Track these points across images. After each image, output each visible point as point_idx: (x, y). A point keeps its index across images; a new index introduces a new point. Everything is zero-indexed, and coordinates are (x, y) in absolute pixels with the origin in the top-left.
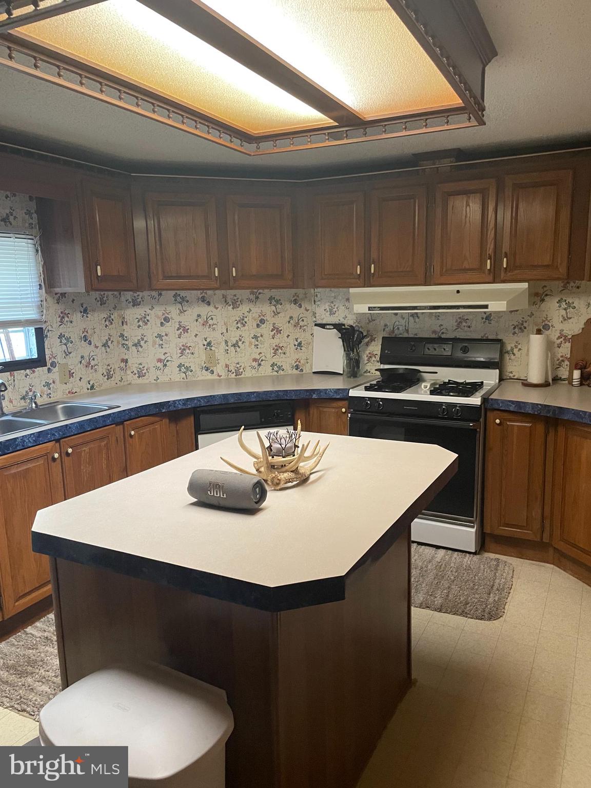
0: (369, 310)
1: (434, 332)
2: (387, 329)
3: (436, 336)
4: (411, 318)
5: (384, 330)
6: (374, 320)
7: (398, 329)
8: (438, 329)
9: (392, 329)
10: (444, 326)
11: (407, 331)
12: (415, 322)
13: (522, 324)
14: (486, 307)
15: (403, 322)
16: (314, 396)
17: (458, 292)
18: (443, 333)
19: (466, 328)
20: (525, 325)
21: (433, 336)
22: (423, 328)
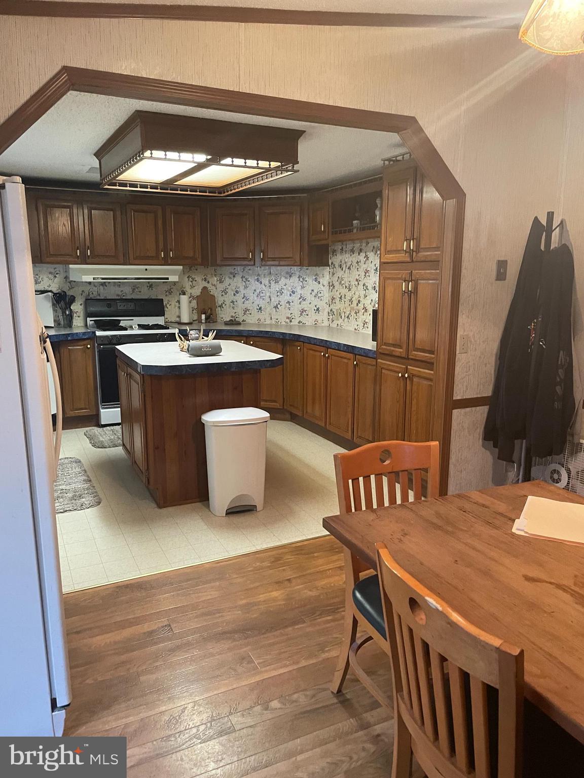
0: (94, 279)
1: (118, 295)
2: (84, 294)
3: (120, 298)
4: (101, 287)
5: (82, 294)
6: (73, 288)
7: (92, 293)
8: (120, 293)
9: (88, 294)
10: (124, 292)
11: (99, 295)
12: (104, 289)
13: (170, 290)
14: (168, 279)
15: (95, 289)
16: (69, 338)
17: (146, 270)
18: (124, 296)
19: (138, 293)
20: (172, 290)
21: (118, 298)
22: (111, 293)
